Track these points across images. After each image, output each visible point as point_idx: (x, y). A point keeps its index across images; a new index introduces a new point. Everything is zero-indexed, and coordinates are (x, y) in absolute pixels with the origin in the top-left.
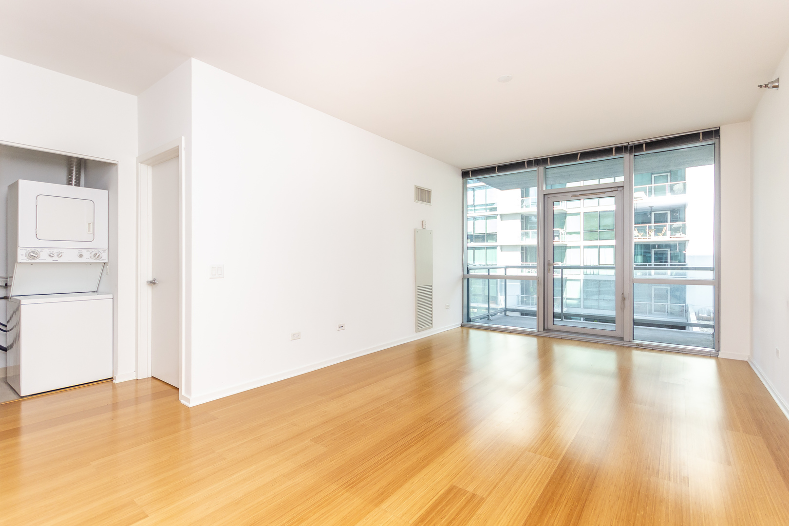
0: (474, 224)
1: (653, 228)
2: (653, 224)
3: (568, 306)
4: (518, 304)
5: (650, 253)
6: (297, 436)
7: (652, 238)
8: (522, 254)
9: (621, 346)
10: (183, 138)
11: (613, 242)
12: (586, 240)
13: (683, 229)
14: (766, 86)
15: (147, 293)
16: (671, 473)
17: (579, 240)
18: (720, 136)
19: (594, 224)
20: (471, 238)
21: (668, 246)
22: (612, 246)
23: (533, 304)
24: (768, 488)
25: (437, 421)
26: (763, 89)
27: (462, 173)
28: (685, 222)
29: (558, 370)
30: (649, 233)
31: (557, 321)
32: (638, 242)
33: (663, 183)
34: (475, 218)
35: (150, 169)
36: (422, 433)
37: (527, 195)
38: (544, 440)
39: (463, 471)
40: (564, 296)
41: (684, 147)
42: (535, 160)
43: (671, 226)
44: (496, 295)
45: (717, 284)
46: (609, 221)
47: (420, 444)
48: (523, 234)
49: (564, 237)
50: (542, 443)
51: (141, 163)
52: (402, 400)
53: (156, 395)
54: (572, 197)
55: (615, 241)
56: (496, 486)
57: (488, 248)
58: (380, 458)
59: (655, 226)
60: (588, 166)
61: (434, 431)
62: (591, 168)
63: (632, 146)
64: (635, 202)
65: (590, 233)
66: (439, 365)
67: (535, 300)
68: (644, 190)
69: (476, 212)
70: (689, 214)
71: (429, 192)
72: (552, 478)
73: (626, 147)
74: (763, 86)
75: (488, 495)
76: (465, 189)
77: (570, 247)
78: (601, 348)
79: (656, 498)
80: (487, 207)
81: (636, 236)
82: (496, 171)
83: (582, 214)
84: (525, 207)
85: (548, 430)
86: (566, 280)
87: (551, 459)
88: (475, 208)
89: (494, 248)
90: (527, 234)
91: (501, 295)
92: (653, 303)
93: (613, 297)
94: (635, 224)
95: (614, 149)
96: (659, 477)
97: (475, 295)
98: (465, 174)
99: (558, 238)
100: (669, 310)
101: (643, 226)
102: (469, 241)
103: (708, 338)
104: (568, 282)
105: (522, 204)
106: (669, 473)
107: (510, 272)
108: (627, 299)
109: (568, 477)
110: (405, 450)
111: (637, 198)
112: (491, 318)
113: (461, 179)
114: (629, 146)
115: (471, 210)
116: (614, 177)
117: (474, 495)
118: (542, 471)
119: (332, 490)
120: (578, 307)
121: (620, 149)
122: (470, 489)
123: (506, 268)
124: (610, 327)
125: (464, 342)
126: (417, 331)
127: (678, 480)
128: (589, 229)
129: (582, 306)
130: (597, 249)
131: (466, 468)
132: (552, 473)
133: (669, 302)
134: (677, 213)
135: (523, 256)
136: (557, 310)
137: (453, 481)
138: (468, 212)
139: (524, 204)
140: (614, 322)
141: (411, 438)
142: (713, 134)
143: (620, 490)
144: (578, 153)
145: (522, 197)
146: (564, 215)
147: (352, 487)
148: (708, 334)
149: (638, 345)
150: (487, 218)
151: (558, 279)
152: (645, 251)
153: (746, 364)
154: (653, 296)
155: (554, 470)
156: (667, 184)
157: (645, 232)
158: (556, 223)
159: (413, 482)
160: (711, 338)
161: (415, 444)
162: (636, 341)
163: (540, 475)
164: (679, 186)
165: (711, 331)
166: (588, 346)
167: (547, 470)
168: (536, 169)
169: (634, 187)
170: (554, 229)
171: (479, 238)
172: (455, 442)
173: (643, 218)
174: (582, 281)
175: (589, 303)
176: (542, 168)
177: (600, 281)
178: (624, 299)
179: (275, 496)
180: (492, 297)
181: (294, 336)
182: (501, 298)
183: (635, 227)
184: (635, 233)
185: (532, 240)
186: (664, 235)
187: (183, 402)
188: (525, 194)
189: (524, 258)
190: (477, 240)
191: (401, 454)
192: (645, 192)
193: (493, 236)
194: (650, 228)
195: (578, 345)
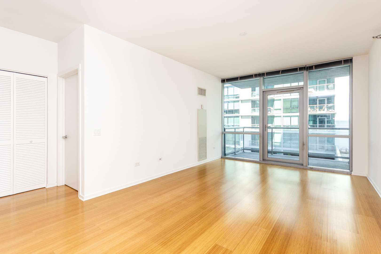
0: (228, 105)
1: (318, 107)
2: (318, 105)
3: (275, 146)
4: (250, 145)
5: (316, 119)
6: (137, 217)
7: (318, 112)
8: (252, 120)
9: (302, 169)
10: (80, 65)
11: (298, 114)
12: (284, 113)
13: (333, 108)
14: (376, 37)
15: (62, 142)
16: (328, 237)
17: (280, 113)
18: (352, 62)
19: (288, 105)
20: (226, 112)
21: (325, 116)
22: (297, 116)
23: (257, 145)
24: (378, 246)
25: (208, 209)
26: (375, 39)
27: (222, 81)
28: (334, 104)
29: (271, 181)
30: (316, 109)
31: (270, 156)
32: (310, 114)
33: (323, 84)
34: (228, 102)
35: (64, 80)
36: (201, 216)
37: (254, 90)
38: (263, 219)
39: (222, 236)
40: (273, 141)
41: (334, 68)
42: (258, 74)
43: (327, 105)
44: (238, 141)
45: (351, 137)
46: (296, 104)
47: (199, 221)
48: (252, 110)
49: (273, 112)
50: (262, 221)
51: (59, 77)
52: (191, 197)
53: (67, 195)
54: (277, 92)
55: (299, 113)
56: (238, 244)
57: (235, 117)
58: (179, 229)
59: (319, 106)
60: (285, 77)
61: (207, 214)
62: (287, 78)
63: (308, 67)
64: (309, 94)
65: (286, 110)
66: (210, 178)
67: (259, 143)
68: (314, 88)
69: (229, 99)
70: (336, 100)
71: (205, 90)
72: (267, 240)
73: (305, 67)
74: (375, 38)
75: (234, 250)
76: (223, 88)
77: (276, 117)
78: (292, 170)
79: (320, 251)
80: (235, 96)
81: (309, 111)
82: (239, 79)
83: (282, 100)
84: (253, 96)
85: (265, 214)
86: (274, 133)
87: (266, 230)
88: (229, 97)
89: (238, 117)
90: (254, 110)
91: (241, 141)
92: (318, 145)
93: (298, 142)
94: (309, 105)
95: (298, 69)
96: (322, 240)
97: (228, 141)
98: (223, 81)
99: (270, 112)
100: (326, 148)
101: (313, 106)
102: (225, 113)
103: (346, 164)
104: (275, 134)
105: (252, 95)
106: (327, 238)
107: (246, 130)
108: (305, 145)
109: (275, 240)
110: (192, 225)
111: (310, 92)
112: (236, 153)
113: (221, 83)
114: (306, 67)
115: (226, 98)
116: (298, 82)
117: (227, 250)
118: (262, 236)
119: (154, 246)
120: (280, 146)
121: (302, 69)
122: (225, 246)
123: (244, 128)
124: (296, 159)
125: (223, 166)
126: (199, 161)
127: (332, 241)
128: (286, 107)
129: (282, 146)
130: (290, 118)
131: (223, 235)
132: (267, 237)
133: (326, 144)
134: (330, 99)
135: (253, 121)
136: (270, 148)
137: (216, 242)
138: (225, 99)
139: (253, 95)
140: (298, 156)
141: (195, 218)
142: (349, 61)
143: (302, 247)
144: (280, 71)
145: (252, 91)
146: (273, 100)
147: (165, 245)
148: (346, 162)
149: (310, 168)
150: (234, 102)
151: (270, 132)
152: (314, 118)
153: (366, 178)
154: (318, 141)
155: (268, 235)
156: (325, 84)
157: (314, 109)
158: (269, 104)
159: (196, 242)
160: (348, 164)
161: (197, 221)
162: (310, 166)
163: (261, 239)
164: (331, 85)
165: (348, 160)
166: (285, 169)
167: (264, 236)
168: (259, 79)
169: (308, 86)
170: (268, 108)
171: (230, 112)
172: (218, 220)
173: (313, 101)
174: (282, 134)
175: (285, 144)
176: (262, 78)
177: (291, 133)
178: (304, 144)
179: (125, 250)
180: (237, 141)
181: (136, 164)
182: (241, 142)
183: (309, 106)
184: (309, 109)
185: (257, 113)
186: (323, 110)
187: (80, 198)
188: (253, 90)
189: (253, 122)
190: (229, 113)
191: (190, 227)
192: (314, 89)
193: (237, 111)
194: (316, 106)
195: (280, 168)
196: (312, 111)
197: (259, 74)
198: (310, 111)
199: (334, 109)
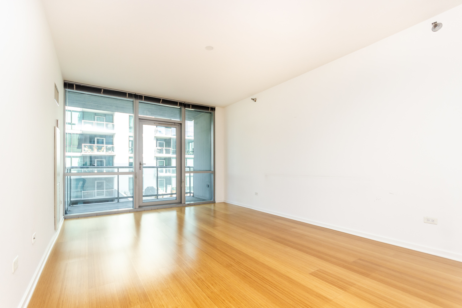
7: (95, 153)
9: (179, 206)
13: (112, 149)
14: (253, 99)
18: (215, 111)
21: (104, 157)
27: (65, 84)
28: (113, 145)
30: (94, 150)
43: (106, 146)
45: (213, 173)
54: (154, 123)
59: (97, 146)
63: (186, 104)
71: (58, 93)
76: (65, 98)
95: (178, 103)
98: (69, 85)
101: (90, 145)
113: (64, 89)
121: (181, 104)
142: (213, 109)
144: (160, 99)
156: (104, 123)
164: (110, 125)
173: (91, 140)
176: (138, 101)
186: (102, 151)
194: (94, 146)
196: (91, 151)
197: (135, 94)
198: (87, 151)
199: (113, 151)
